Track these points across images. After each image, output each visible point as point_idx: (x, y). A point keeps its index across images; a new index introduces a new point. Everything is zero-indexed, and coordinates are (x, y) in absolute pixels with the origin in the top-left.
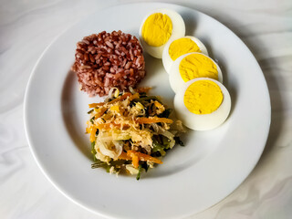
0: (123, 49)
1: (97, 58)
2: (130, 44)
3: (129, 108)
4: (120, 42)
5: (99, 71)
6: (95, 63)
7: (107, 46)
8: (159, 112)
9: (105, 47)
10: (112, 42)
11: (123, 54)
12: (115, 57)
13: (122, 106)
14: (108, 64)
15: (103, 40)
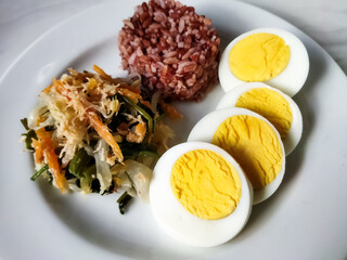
0: (189, 40)
1: (152, 27)
2: (203, 42)
3: (105, 96)
4: (195, 32)
5: (137, 39)
6: (143, 30)
7: (177, 25)
8: (130, 138)
9: (173, 24)
10: (186, 25)
11: (180, 45)
12: (169, 41)
13: (102, 87)
14: (154, 41)
15: (182, 15)
